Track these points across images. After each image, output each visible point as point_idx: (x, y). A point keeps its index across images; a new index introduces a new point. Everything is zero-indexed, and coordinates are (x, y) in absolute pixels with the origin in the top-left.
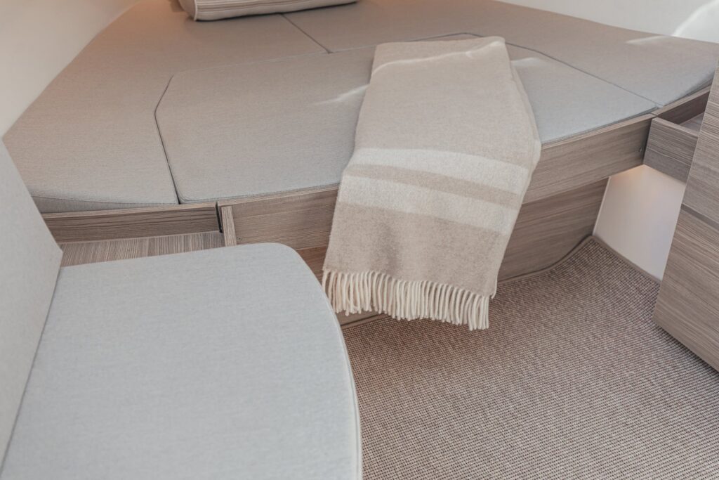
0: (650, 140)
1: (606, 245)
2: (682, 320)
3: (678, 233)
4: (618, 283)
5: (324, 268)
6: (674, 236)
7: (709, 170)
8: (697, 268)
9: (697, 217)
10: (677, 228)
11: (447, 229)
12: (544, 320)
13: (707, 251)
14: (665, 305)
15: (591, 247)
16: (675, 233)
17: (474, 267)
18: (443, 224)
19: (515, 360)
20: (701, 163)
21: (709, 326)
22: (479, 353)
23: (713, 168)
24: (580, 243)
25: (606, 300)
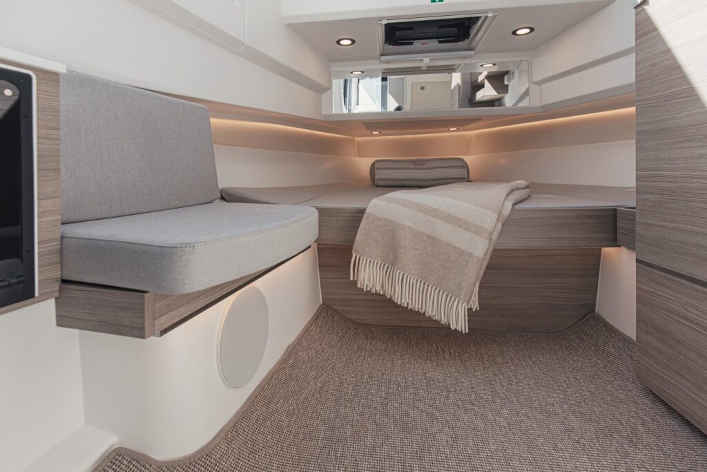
0: (619, 225)
1: (605, 321)
2: (658, 372)
3: (639, 285)
4: (612, 350)
5: (353, 252)
6: (637, 289)
7: (647, 223)
8: (659, 315)
9: (647, 266)
10: (637, 281)
11: (435, 243)
12: (534, 359)
13: (661, 296)
14: (643, 360)
15: (592, 322)
16: (637, 286)
17: (455, 277)
18: (432, 240)
19: (495, 374)
20: (642, 220)
21: (681, 375)
22: (468, 363)
23: (650, 222)
24: (583, 317)
25: (600, 361)
